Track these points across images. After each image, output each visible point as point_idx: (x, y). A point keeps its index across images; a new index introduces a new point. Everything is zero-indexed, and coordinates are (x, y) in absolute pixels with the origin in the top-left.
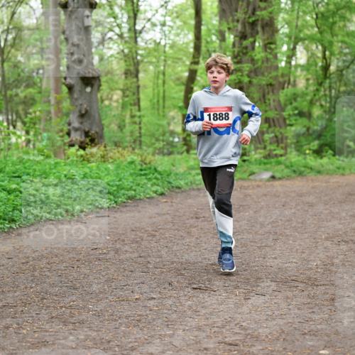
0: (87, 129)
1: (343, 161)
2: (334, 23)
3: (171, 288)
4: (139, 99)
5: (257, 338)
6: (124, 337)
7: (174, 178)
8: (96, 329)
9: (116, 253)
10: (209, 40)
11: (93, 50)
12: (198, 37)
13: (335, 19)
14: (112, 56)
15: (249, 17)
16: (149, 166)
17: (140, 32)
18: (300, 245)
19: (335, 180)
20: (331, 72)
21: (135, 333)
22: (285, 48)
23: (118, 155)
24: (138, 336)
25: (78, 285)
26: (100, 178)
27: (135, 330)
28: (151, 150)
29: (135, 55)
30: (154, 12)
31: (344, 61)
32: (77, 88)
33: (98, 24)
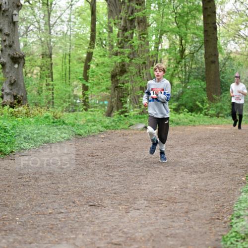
0: (15, 94)
1: (194, 116)
2: (188, 21)
3: (74, 205)
4: (52, 73)
5: (134, 240)
6: (41, 240)
7: (76, 128)
8: (21, 234)
9: (36, 181)
10: (101, 32)
11: (20, 38)
12: (93, 30)
13: (189, 18)
14: (33, 42)
15: (129, 16)
16: (59, 119)
17: (53, 26)
18: (165, 175)
19: (188, 129)
20: (186, 54)
21: (49, 237)
22: (154, 38)
23: (37, 111)
24: (51, 239)
25: (9, 204)
26: (24, 128)
27: (49, 235)
28: (60, 108)
29: (49, 42)
30: (63, 12)
31: (195, 47)
32: (8, 65)
33: (23, 20)
